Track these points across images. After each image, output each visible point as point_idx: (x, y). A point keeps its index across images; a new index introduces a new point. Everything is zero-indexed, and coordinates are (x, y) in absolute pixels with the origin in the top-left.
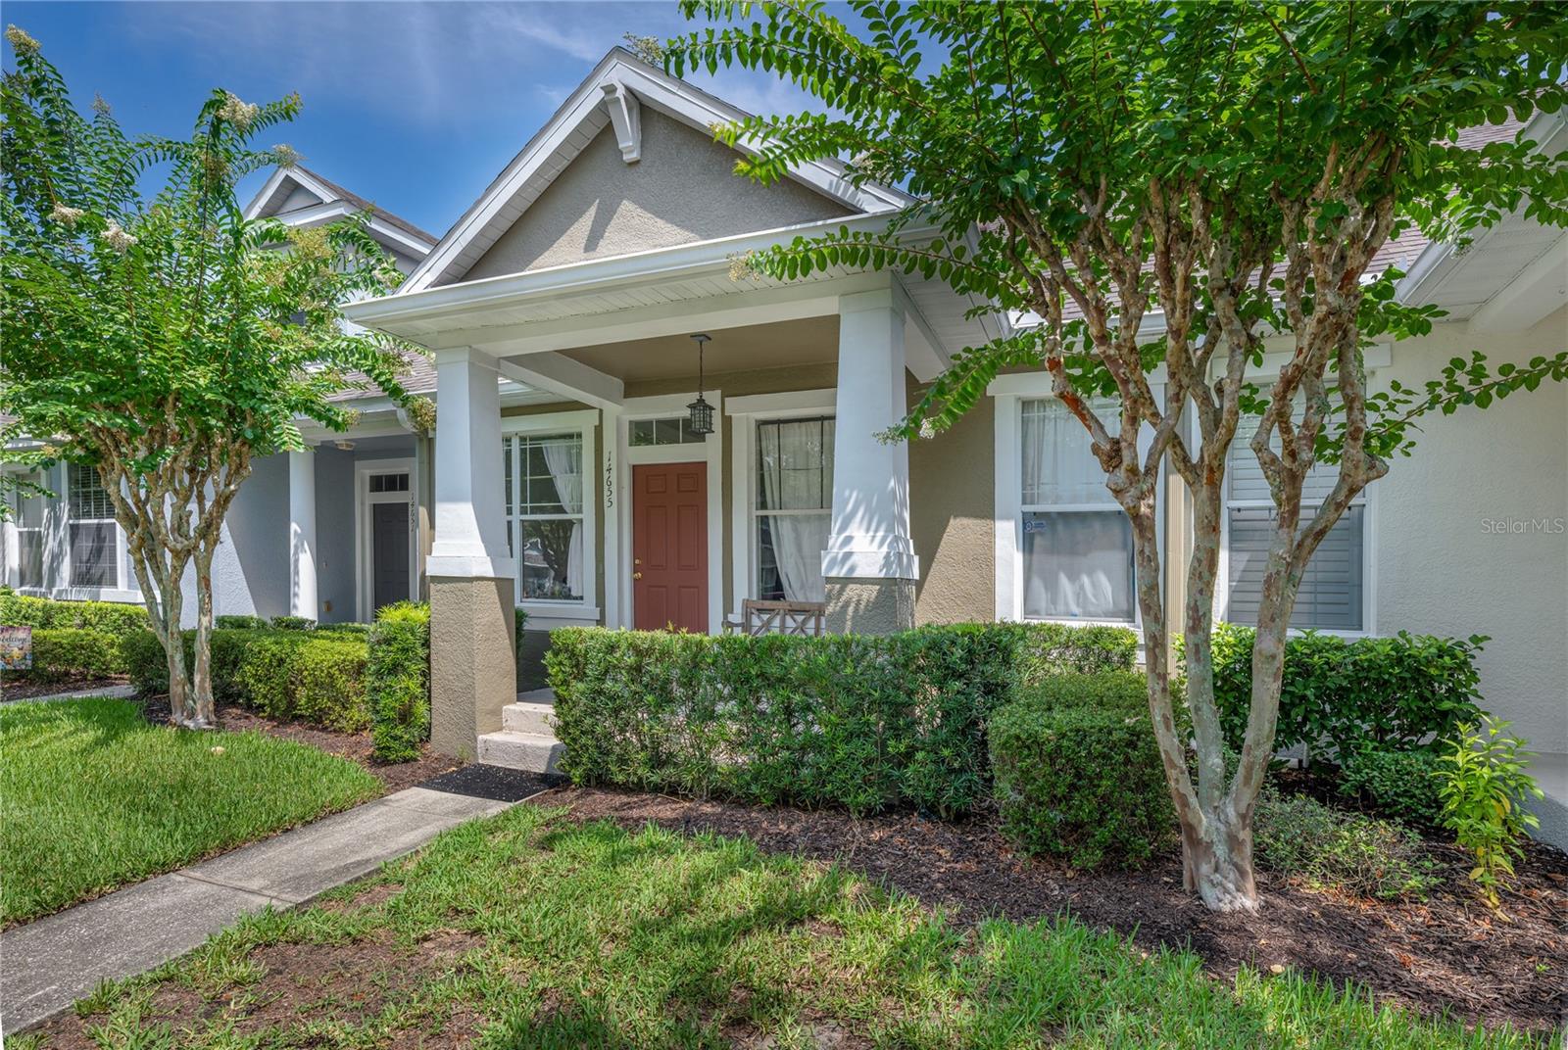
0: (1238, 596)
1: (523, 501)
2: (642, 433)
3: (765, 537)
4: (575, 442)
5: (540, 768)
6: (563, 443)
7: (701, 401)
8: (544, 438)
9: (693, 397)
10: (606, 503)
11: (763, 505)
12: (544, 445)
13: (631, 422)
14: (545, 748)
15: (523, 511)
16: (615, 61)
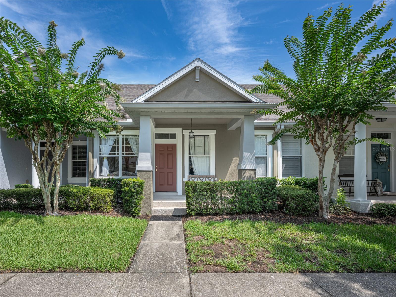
0: (284, 172)
1: (123, 151)
2: (159, 136)
3: (190, 161)
4: (137, 137)
5: (171, 214)
6: (134, 138)
7: (191, 131)
8: (128, 136)
11: (190, 154)
12: (128, 137)
13: (156, 134)
14: (172, 210)
15: (123, 154)
16: (197, 61)
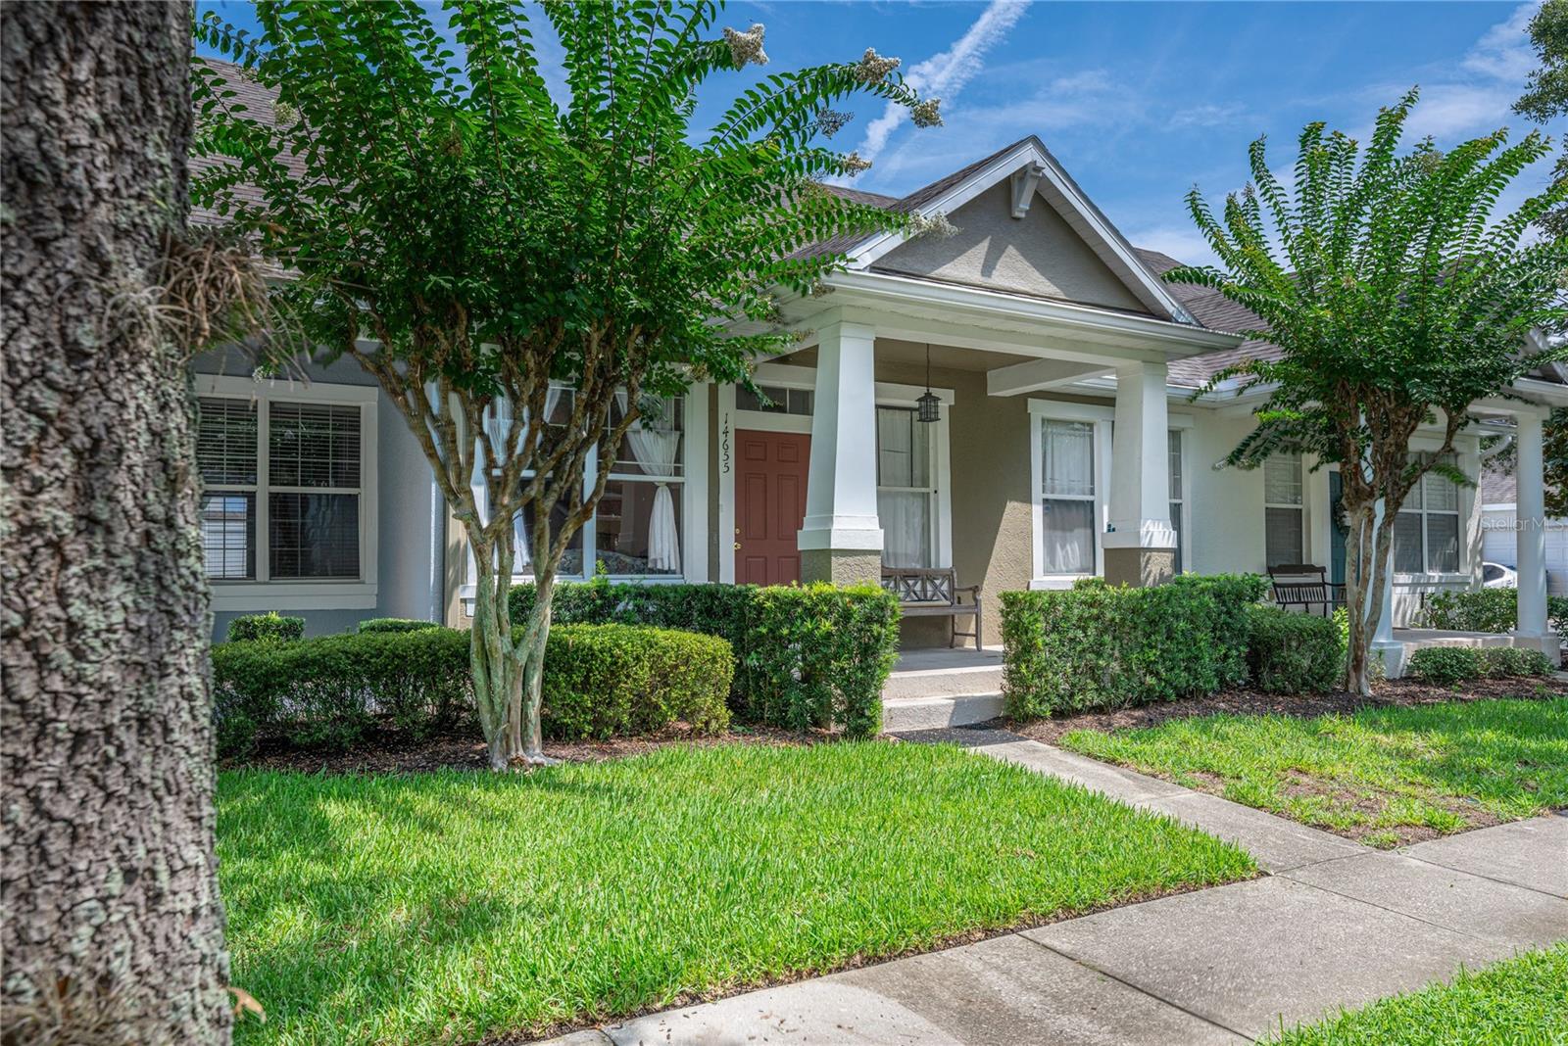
7: (928, 395)
9: (921, 391)
10: (722, 468)
14: (949, 706)
